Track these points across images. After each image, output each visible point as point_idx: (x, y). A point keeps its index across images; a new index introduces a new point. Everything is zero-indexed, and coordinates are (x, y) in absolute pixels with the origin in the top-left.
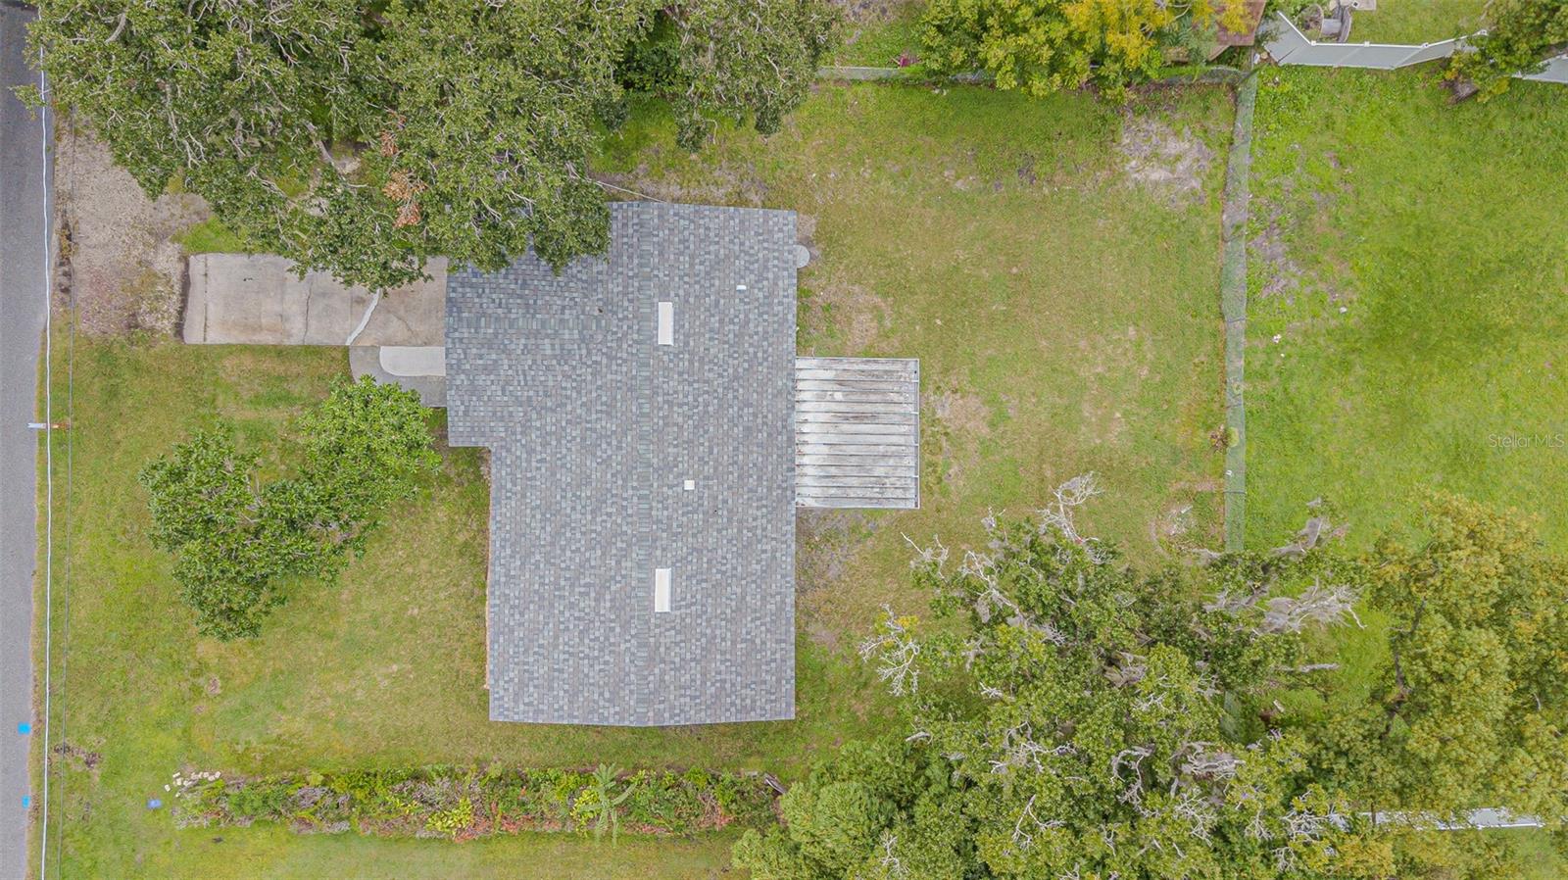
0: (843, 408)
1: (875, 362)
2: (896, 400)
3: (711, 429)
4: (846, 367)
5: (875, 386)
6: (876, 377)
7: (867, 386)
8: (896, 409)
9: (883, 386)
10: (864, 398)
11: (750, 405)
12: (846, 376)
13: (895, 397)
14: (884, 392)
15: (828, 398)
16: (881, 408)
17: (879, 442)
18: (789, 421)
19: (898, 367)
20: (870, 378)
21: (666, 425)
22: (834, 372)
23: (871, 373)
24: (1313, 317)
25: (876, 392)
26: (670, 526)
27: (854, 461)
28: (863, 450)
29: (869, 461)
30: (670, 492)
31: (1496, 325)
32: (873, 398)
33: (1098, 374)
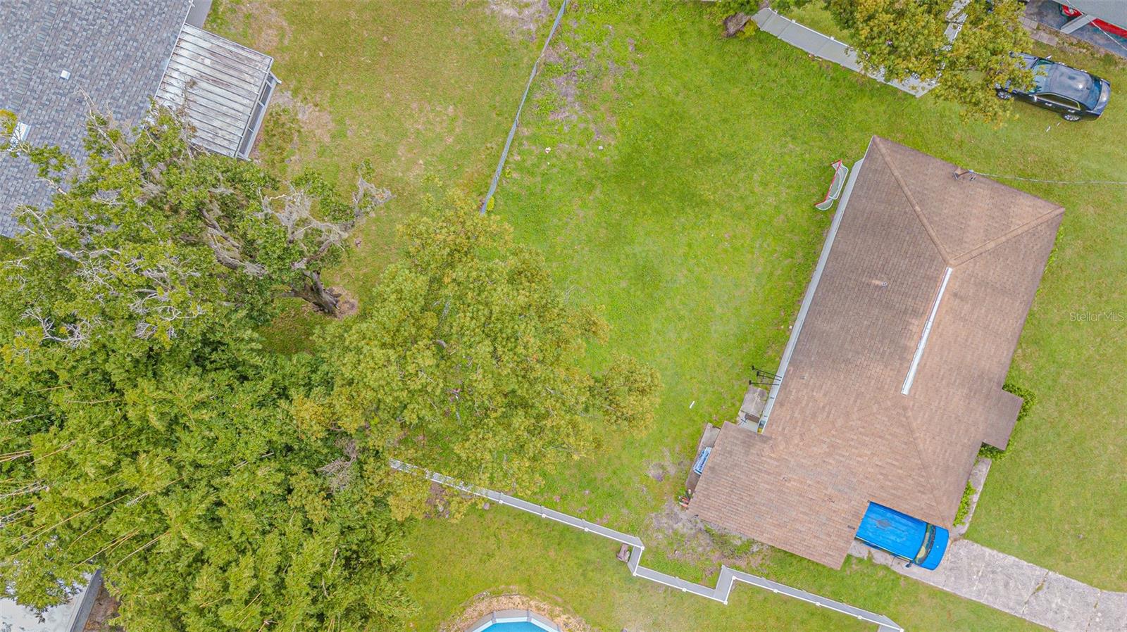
0: (207, 71)
1: (243, 49)
2: (247, 80)
3: (99, 45)
4: (221, 44)
5: (237, 65)
6: (240, 60)
7: (230, 63)
8: (246, 86)
9: (243, 67)
10: (225, 70)
11: (136, 40)
12: (218, 50)
13: (248, 78)
14: (241, 71)
15: (200, 60)
16: (234, 81)
17: (224, 103)
18: (162, 63)
19: (258, 58)
20: (235, 58)
21: (65, 28)
22: (211, 45)
23: (237, 55)
24: (578, 145)
25: (235, 69)
26: (40, 97)
27: (202, 109)
28: (211, 105)
29: (212, 114)
30: (50, 74)
31: (700, 195)
32: (232, 72)
33: (418, 129)
